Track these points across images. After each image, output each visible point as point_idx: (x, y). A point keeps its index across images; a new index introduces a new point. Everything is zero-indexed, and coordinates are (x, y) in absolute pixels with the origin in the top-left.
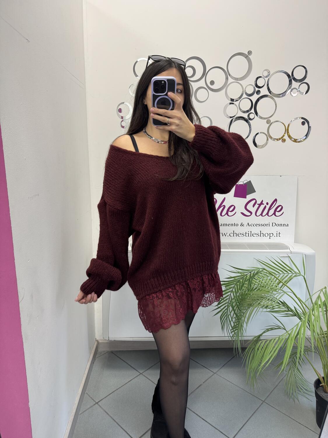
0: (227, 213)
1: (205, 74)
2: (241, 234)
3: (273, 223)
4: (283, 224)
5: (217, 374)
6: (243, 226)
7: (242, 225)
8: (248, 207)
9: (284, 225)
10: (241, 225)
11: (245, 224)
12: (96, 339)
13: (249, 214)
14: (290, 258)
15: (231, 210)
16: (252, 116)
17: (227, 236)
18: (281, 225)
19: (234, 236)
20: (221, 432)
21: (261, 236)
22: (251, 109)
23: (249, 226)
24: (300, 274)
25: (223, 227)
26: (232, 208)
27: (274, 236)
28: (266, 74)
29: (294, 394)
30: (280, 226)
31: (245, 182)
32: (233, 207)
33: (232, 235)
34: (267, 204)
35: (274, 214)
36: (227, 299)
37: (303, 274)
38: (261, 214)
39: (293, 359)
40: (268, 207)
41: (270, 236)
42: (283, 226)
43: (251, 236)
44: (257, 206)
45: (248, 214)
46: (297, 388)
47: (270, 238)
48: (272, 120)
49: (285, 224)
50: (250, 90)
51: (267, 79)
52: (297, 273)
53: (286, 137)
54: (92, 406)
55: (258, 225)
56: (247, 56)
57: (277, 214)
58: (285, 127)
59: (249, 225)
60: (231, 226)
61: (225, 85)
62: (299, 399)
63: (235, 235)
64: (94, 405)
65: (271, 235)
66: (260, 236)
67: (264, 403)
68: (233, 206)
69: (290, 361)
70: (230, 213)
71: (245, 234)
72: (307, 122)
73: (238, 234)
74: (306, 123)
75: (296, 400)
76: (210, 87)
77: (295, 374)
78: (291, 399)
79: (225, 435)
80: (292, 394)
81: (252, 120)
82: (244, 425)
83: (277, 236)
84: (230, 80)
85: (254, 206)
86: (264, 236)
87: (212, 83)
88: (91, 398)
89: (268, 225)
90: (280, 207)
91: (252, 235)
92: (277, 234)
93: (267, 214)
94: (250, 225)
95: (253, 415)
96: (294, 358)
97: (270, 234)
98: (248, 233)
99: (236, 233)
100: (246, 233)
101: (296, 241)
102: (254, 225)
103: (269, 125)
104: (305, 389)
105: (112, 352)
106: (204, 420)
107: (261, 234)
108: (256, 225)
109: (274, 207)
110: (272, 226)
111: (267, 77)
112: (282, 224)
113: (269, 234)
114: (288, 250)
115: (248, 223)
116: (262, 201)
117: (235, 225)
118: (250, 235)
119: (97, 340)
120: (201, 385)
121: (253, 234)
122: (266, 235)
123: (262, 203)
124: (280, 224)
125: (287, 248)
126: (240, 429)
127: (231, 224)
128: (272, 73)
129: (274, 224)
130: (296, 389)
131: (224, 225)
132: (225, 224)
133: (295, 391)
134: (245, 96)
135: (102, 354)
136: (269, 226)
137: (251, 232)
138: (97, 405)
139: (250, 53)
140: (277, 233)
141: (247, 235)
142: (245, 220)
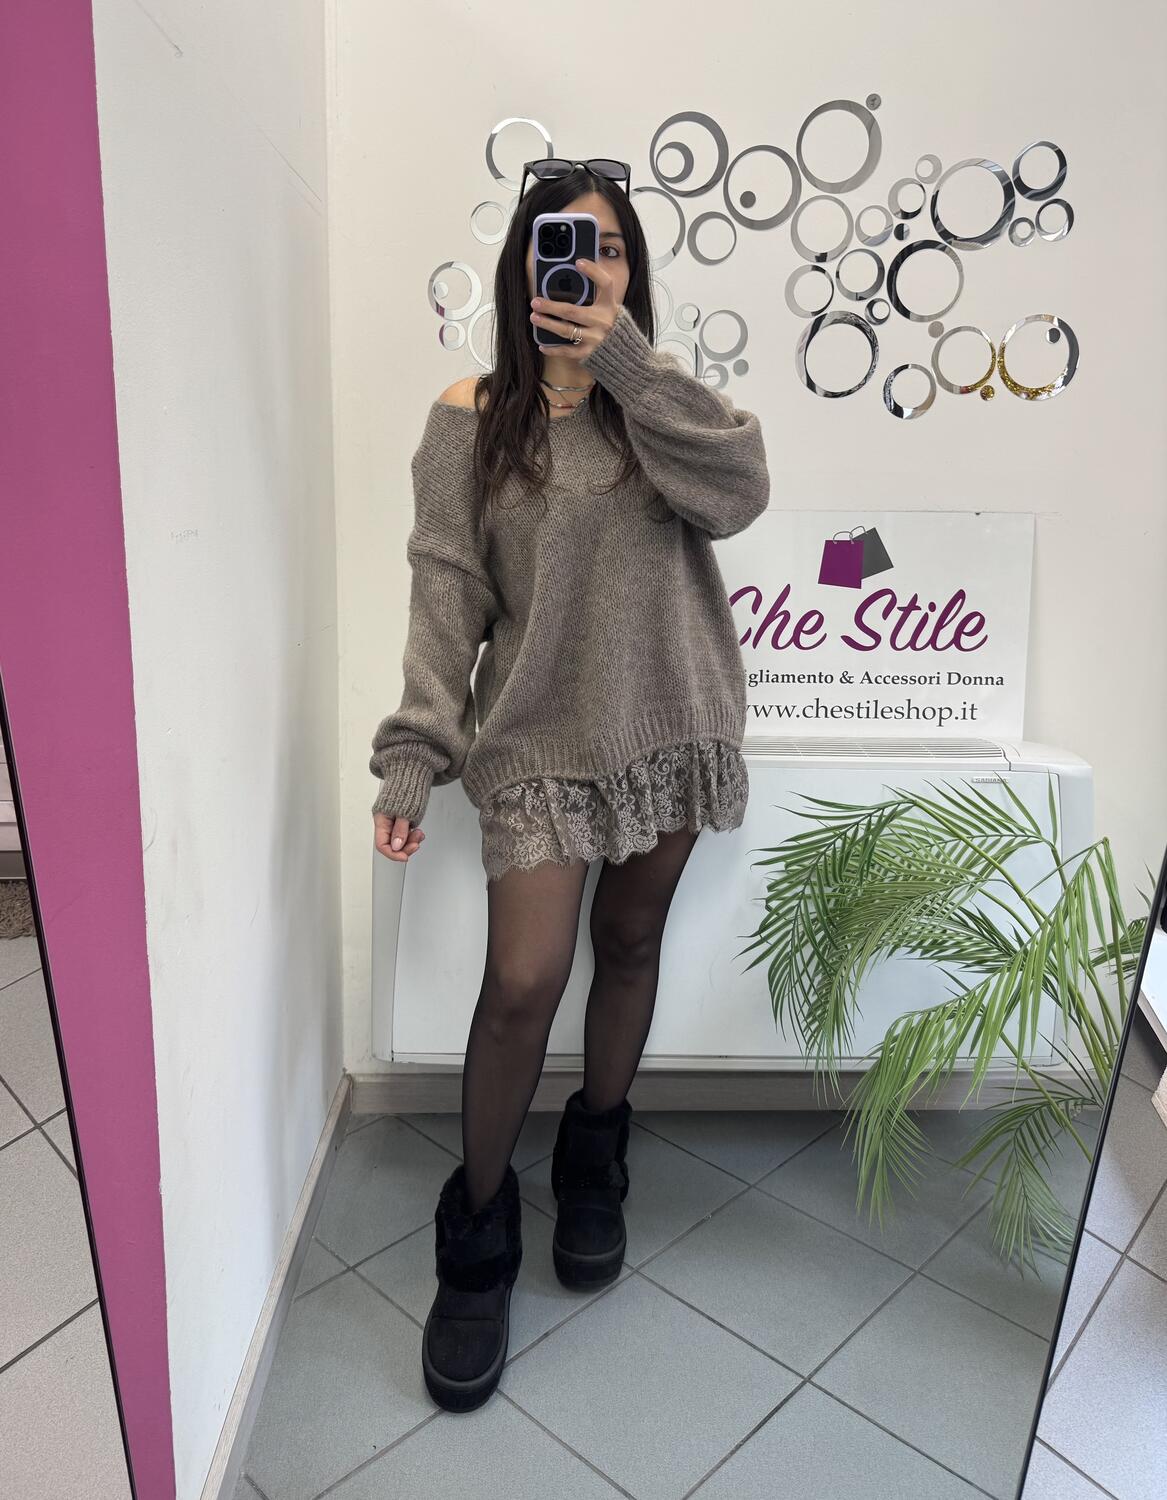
0: (795, 640)
1: (723, 170)
2: (841, 710)
3: (950, 674)
4: (987, 678)
5: (759, 1189)
6: (848, 681)
7: (846, 679)
8: (866, 619)
9: (990, 680)
10: (843, 680)
11: (858, 677)
12: (344, 1070)
13: (869, 641)
14: (1007, 787)
15: (808, 626)
16: (880, 311)
17: (794, 716)
18: (978, 680)
19: (817, 716)
20: (773, 1359)
21: (909, 717)
22: (877, 287)
23: (870, 682)
24: (1039, 838)
25: (780, 684)
26: (813, 621)
27: (953, 716)
28: (926, 170)
29: (1023, 1251)
30: (975, 683)
31: (856, 534)
32: (815, 618)
33: (811, 712)
34: (932, 607)
35: (956, 641)
36: (792, 908)
37: (1047, 834)
38: (912, 644)
39: (1019, 1134)
40: (934, 618)
41: (941, 718)
42: (987, 684)
43: (876, 717)
44: (896, 615)
45: (866, 640)
46: (1035, 1234)
47: (940, 725)
48: (948, 323)
49: (992, 678)
50: (874, 224)
51: (930, 190)
52: (1030, 834)
53: (995, 381)
54: (336, 1276)
55: (901, 680)
56: (865, 111)
57: (965, 641)
58: (993, 349)
59: (869, 679)
60: (809, 681)
61: (792, 208)
62: (1038, 1269)
63: (822, 711)
64: (344, 1273)
65: (946, 713)
66: (906, 716)
67: (919, 1276)
68: (817, 616)
69: (1009, 1142)
70: (805, 640)
71: (855, 711)
72: (1066, 334)
73: (832, 712)
74: (1063, 336)
75: (1028, 1270)
76: (742, 214)
77: (1023, 1186)
78: (1011, 1267)
79: (784, 1366)
80: (1017, 1252)
81: (880, 322)
82: (849, 1339)
83: (964, 718)
84: (808, 190)
85: (886, 614)
86: (921, 715)
87: (748, 199)
88: (332, 1252)
89: (934, 681)
90: (976, 620)
91: (879, 715)
92: (964, 709)
93: (933, 641)
94: (873, 681)
95: (879, 1309)
96: (1020, 1129)
97: (941, 709)
98: (868, 708)
99: (826, 708)
100: (859, 708)
101: (1031, 735)
102: (888, 680)
103: (938, 339)
104: (1061, 1239)
105: (400, 1118)
106: (714, 1321)
107: (910, 711)
108: (893, 679)
109: (952, 618)
110: (949, 683)
111: (929, 180)
112: (981, 678)
113: (938, 711)
114: (1001, 760)
115: (867, 674)
116: (915, 598)
117: (823, 679)
118: (872, 714)
119: (349, 1075)
120: (703, 1221)
121: (882, 712)
122: (929, 713)
123: (913, 605)
124: (975, 678)
125: (996, 752)
126: (837, 1351)
127: (809, 676)
128: (947, 169)
129: (954, 678)
130: (1030, 1238)
131: (786, 678)
132: (788, 676)
133: (1026, 1245)
134: (856, 243)
135: (364, 1124)
136: (938, 683)
137: (876, 702)
138: (351, 1273)
139: (874, 101)
140: (964, 706)
141: (863, 712)
142: (857, 663)
